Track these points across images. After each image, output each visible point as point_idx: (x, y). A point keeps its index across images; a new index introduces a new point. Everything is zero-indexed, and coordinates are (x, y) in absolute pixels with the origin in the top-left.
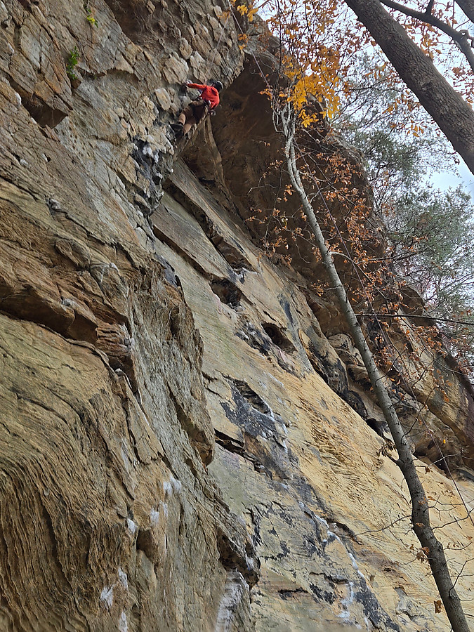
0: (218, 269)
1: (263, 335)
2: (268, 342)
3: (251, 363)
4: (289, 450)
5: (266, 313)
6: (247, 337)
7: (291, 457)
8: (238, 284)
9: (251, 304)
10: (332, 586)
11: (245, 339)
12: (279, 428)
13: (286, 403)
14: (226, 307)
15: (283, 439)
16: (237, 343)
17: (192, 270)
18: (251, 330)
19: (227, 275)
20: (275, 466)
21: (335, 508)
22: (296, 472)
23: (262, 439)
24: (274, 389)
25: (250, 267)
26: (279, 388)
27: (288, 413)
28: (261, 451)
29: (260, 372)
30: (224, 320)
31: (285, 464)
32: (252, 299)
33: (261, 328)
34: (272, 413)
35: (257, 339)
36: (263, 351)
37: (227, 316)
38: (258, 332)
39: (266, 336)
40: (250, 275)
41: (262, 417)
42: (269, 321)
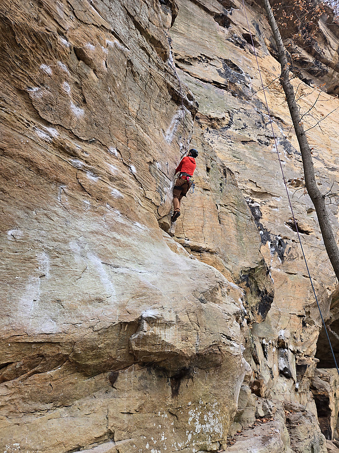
0: (218, 9)
1: (242, 39)
2: (244, 42)
3: (234, 52)
4: (252, 89)
5: (244, 29)
6: (233, 41)
7: (253, 91)
8: (228, 15)
9: (236, 25)
10: (269, 140)
11: (232, 42)
12: (247, 79)
13: (252, 69)
14: (222, 28)
15: (249, 83)
16: (227, 43)
17: (203, 11)
18: (236, 37)
19: (223, 12)
20: (244, 95)
21: (274, 111)
22: (255, 97)
23: (238, 84)
24: (246, 62)
25: (235, 7)
26: (249, 62)
27: (253, 73)
28: (237, 89)
29: (239, 56)
30: (220, 34)
31: (250, 94)
32: (236, 23)
33: (241, 36)
34: (244, 73)
35: (238, 41)
36: (242, 47)
37: (223, 32)
38: (239, 38)
39: (244, 40)
40: (235, 11)
41: (238, 75)
42: (246, 32)
